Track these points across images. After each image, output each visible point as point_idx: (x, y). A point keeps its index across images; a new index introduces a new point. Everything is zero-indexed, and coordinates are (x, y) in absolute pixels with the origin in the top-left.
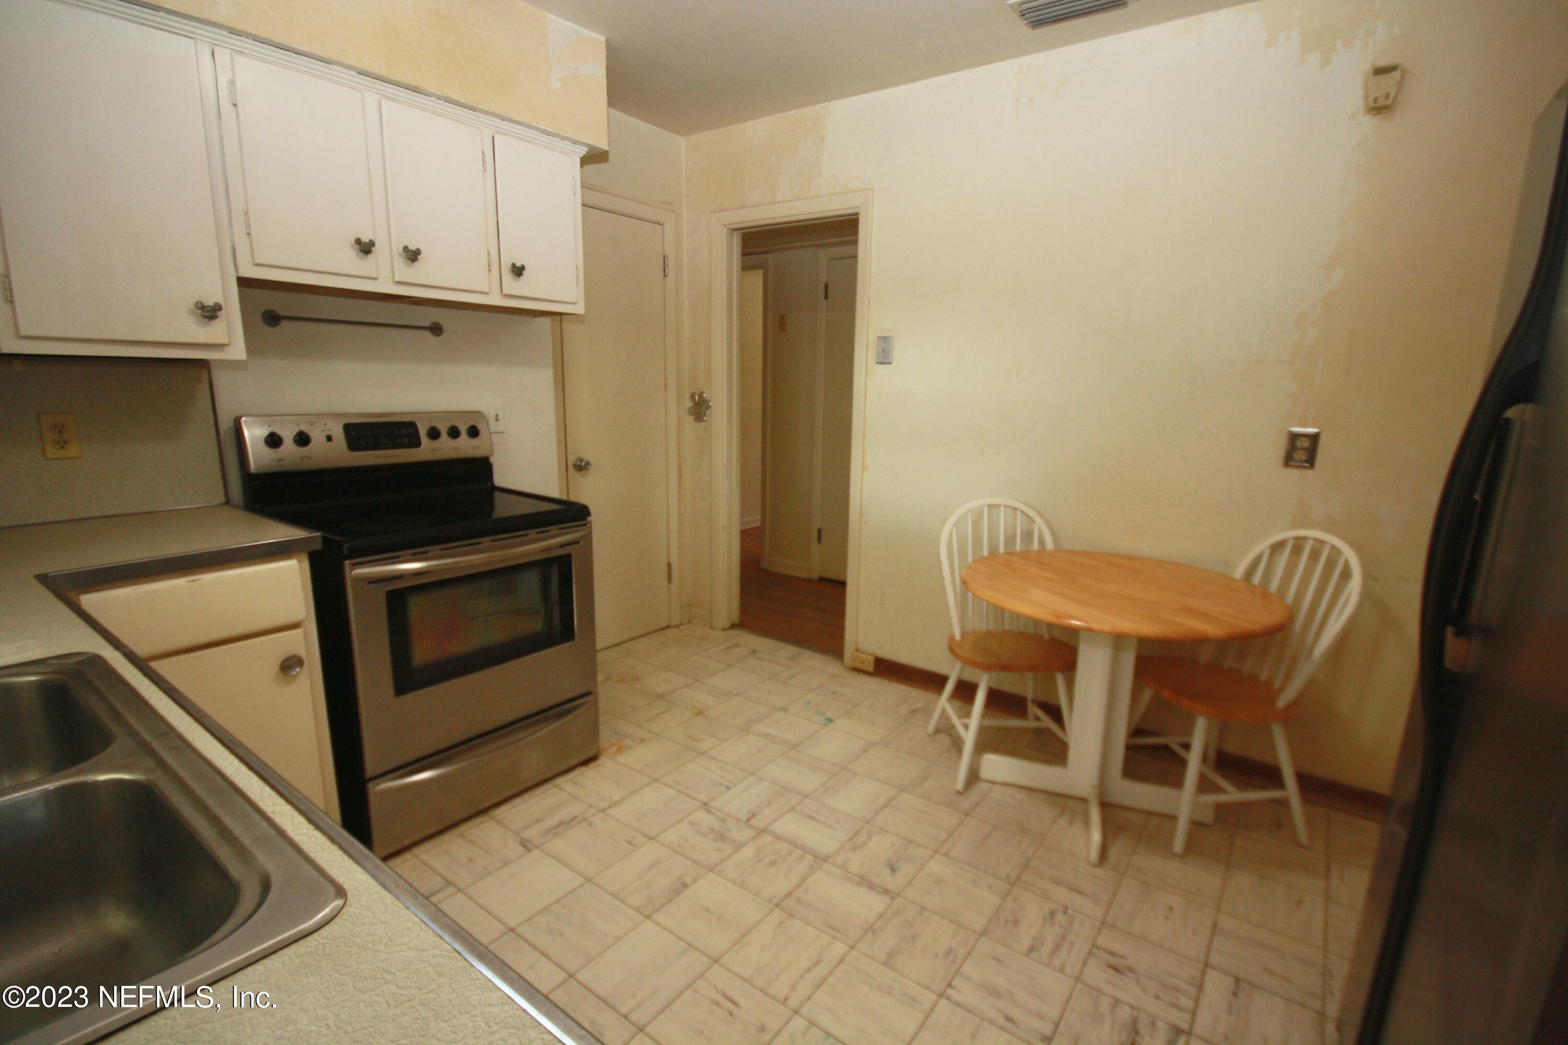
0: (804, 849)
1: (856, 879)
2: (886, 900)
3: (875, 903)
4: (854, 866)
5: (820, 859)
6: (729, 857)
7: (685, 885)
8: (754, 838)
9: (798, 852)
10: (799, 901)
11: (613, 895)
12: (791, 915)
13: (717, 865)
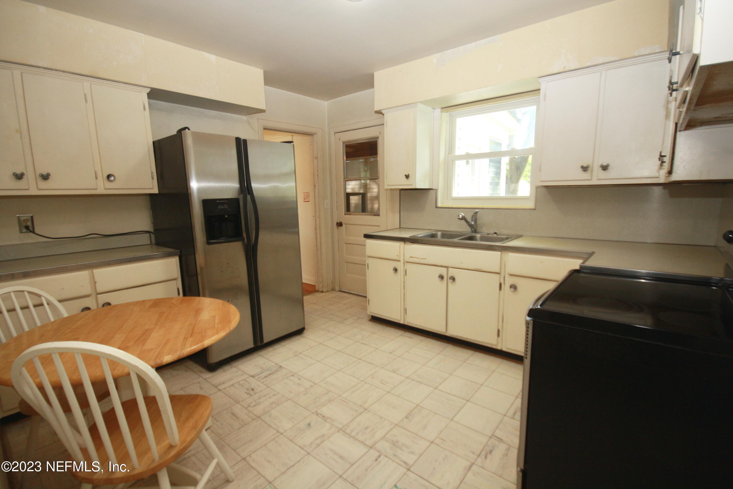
0: (350, 436)
1: (329, 420)
2: (319, 411)
3: (325, 411)
4: (328, 425)
5: (342, 430)
6: (388, 432)
7: (407, 417)
8: (376, 443)
9: (353, 434)
10: (356, 411)
11: (436, 414)
12: (361, 406)
13: (394, 428)
